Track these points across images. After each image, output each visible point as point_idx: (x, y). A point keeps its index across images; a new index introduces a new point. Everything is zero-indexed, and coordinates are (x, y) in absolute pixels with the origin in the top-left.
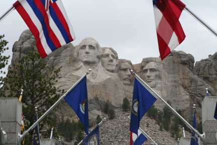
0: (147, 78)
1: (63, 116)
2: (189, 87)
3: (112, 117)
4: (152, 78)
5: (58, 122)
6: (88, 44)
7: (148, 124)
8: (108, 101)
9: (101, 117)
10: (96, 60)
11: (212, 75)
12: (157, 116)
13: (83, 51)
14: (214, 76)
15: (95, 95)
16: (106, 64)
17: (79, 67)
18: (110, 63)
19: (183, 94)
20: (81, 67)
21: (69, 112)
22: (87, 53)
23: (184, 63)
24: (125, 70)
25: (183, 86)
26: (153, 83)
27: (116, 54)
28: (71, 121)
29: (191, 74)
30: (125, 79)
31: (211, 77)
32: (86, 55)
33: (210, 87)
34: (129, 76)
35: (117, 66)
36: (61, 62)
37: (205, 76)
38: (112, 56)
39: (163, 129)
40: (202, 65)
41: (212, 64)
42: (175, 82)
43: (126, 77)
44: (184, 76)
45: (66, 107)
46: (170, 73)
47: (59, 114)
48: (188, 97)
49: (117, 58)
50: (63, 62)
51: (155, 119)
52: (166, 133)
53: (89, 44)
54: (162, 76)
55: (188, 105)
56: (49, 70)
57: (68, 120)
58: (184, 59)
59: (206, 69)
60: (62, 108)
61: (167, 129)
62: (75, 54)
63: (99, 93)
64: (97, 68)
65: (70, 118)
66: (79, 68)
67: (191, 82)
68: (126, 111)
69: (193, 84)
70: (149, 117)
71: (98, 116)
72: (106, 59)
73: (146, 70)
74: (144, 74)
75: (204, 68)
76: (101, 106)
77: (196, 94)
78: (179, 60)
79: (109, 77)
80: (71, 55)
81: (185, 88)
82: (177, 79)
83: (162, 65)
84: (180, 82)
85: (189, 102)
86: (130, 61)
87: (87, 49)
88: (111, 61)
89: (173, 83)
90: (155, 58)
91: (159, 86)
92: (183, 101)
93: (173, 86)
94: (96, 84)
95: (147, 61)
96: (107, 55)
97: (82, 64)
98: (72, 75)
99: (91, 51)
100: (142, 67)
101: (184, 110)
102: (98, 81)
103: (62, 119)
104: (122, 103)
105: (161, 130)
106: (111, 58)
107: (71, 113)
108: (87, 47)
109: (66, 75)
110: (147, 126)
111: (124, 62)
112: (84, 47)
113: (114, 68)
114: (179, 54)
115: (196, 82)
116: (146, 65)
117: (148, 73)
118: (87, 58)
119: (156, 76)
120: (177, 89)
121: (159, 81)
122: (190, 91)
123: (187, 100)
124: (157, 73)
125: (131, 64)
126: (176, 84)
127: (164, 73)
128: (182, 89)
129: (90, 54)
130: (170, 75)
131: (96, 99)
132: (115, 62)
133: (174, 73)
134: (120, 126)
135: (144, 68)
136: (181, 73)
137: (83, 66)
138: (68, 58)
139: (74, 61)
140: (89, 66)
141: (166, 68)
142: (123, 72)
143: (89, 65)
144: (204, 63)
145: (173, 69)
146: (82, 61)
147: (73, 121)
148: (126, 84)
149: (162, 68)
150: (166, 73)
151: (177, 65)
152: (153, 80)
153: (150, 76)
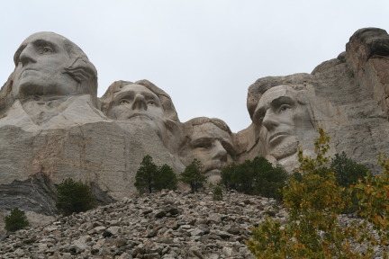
4: (282, 128)
6: (31, 39)
15: (36, 169)
16: (123, 117)
18: (136, 111)
30: (207, 171)
38: (147, 97)
42: (363, 115)
43: (210, 162)
46: (344, 103)
54: (318, 116)
83: (309, 86)
84: (381, 113)
88: (139, 103)
89: (357, 121)
93: (357, 127)
94: (44, 134)
96: (130, 97)
108: (28, 47)
113: (152, 124)
116: (258, 99)
117: (267, 116)
119: (296, 119)
120: (374, 132)
124: (299, 111)
126: (367, 120)
127: (322, 108)
129: (36, 66)
132: (159, 114)
133: (357, 100)
141: (328, 95)
143: (37, 98)
145: (353, 92)
149: (314, 95)
150: (330, 104)
151: (361, 72)
152: (287, 133)
153: (276, 125)
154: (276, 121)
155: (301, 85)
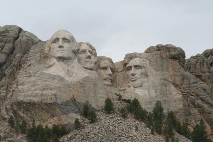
0: (131, 77)
1: (34, 121)
2: (182, 85)
3: (93, 120)
4: (137, 76)
5: (28, 128)
6: (61, 36)
7: (137, 128)
8: (87, 102)
9: (80, 121)
10: (72, 55)
11: (204, 73)
12: (146, 119)
13: (56, 45)
14: (207, 74)
15: (72, 96)
16: (83, 61)
17: (51, 63)
18: (88, 60)
19: (174, 93)
20: (54, 63)
21: (41, 116)
22: (60, 47)
23: (174, 58)
24: (105, 68)
25: (173, 84)
26: (138, 82)
27: (94, 49)
28: (44, 127)
29: (182, 70)
30: (105, 79)
31: (203, 75)
32: (59, 49)
33: (205, 85)
34: (110, 75)
35: (95, 63)
36: (30, 60)
37: (197, 74)
38: (90, 52)
39: (155, 133)
40: (193, 62)
41: (204, 61)
42: (165, 79)
43: (106, 76)
44: (175, 73)
45: (37, 111)
46: (158, 70)
47: (28, 119)
48: (180, 96)
49: (95, 55)
50: (33, 59)
51: (144, 122)
52: (158, 137)
53: (63, 36)
54: (149, 74)
55: (181, 106)
56: (15, 69)
57: (40, 126)
58: (174, 53)
59: (198, 66)
60: (33, 112)
61: (160, 133)
62: (47, 49)
63: (76, 93)
64: (72, 65)
65: (42, 124)
66: (51, 66)
67: (183, 79)
68: (109, 113)
69: (186, 82)
70: (137, 119)
71: (77, 120)
72: (83, 56)
73: (130, 67)
74: (128, 72)
75: (196, 65)
76: (79, 109)
77: (189, 93)
78: (168, 54)
79: (88, 75)
80: (42, 51)
81: (176, 86)
82: (167, 76)
83: (148, 61)
84: (170, 80)
85: (182, 103)
86: (110, 59)
87: (60, 43)
88: (89, 57)
89: (162, 82)
90: (140, 54)
91: (145, 84)
92: (175, 101)
93: (162, 84)
94: (73, 82)
95: (130, 57)
96: (84, 51)
97: (55, 60)
98: (44, 73)
99: (66, 45)
100: (126, 64)
101: (177, 112)
102: (75, 79)
103: (33, 124)
104: (104, 104)
105: (152, 133)
106: (89, 54)
107: (44, 118)
108: (61, 40)
109: (36, 73)
110: (136, 130)
111: (104, 60)
112: (56, 40)
113: (92, 66)
114: (168, 48)
115: (189, 79)
116: (129, 61)
117: (133, 71)
118: (61, 53)
119: (142, 73)
120: (168, 87)
121: (145, 79)
122: (183, 90)
123: (179, 100)
124: (143, 70)
125: (112, 62)
126: (166, 82)
127: (151, 71)
128: (173, 88)
129: (64, 49)
130: (158, 73)
131: (74, 100)
132: (93, 59)
133: (163, 70)
134: (103, 130)
135: (128, 66)
136: (171, 69)
137: (57, 63)
138: (38, 55)
139: (45, 57)
140: (63, 63)
141: (153, 65)
142: (102, 71)
143: (63, 61)
144: (195, 60)
145: (161, 66)
146: (55, 57)
147: (46, 126)
148: (107, 85)
149: (148, 65)
150: (154, 70)
151: (165, 60)
152: (138, 78)
153: (135, 74)
154: (135, 73)
155: (145, 60)
